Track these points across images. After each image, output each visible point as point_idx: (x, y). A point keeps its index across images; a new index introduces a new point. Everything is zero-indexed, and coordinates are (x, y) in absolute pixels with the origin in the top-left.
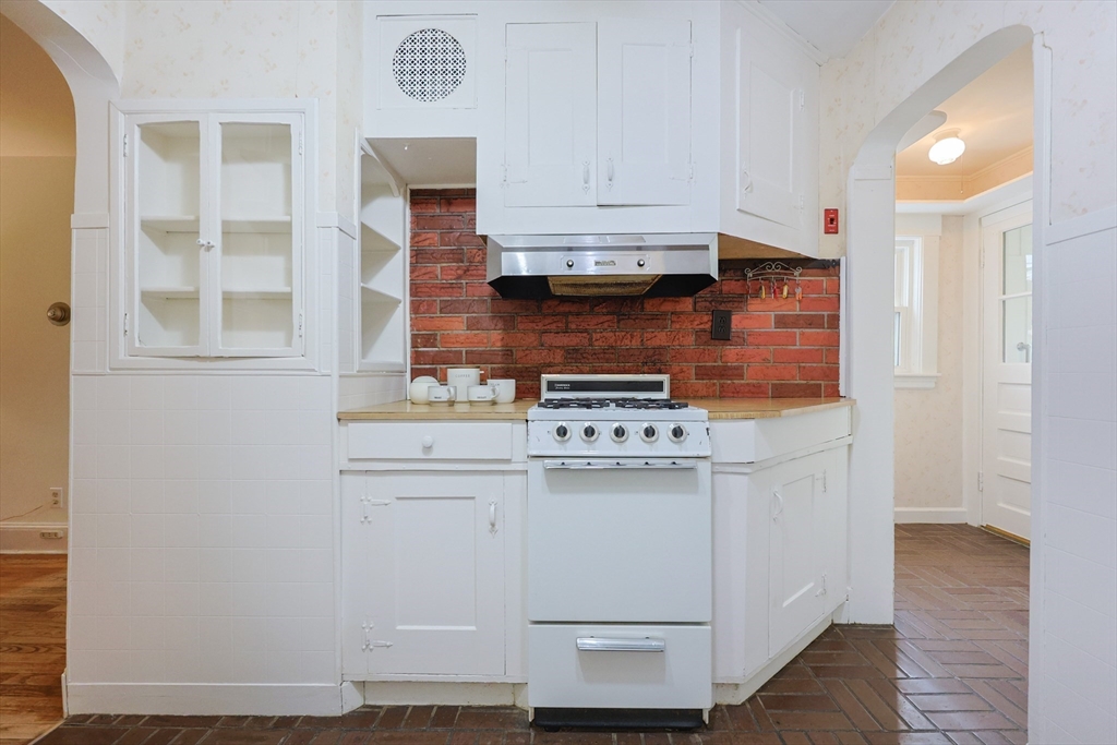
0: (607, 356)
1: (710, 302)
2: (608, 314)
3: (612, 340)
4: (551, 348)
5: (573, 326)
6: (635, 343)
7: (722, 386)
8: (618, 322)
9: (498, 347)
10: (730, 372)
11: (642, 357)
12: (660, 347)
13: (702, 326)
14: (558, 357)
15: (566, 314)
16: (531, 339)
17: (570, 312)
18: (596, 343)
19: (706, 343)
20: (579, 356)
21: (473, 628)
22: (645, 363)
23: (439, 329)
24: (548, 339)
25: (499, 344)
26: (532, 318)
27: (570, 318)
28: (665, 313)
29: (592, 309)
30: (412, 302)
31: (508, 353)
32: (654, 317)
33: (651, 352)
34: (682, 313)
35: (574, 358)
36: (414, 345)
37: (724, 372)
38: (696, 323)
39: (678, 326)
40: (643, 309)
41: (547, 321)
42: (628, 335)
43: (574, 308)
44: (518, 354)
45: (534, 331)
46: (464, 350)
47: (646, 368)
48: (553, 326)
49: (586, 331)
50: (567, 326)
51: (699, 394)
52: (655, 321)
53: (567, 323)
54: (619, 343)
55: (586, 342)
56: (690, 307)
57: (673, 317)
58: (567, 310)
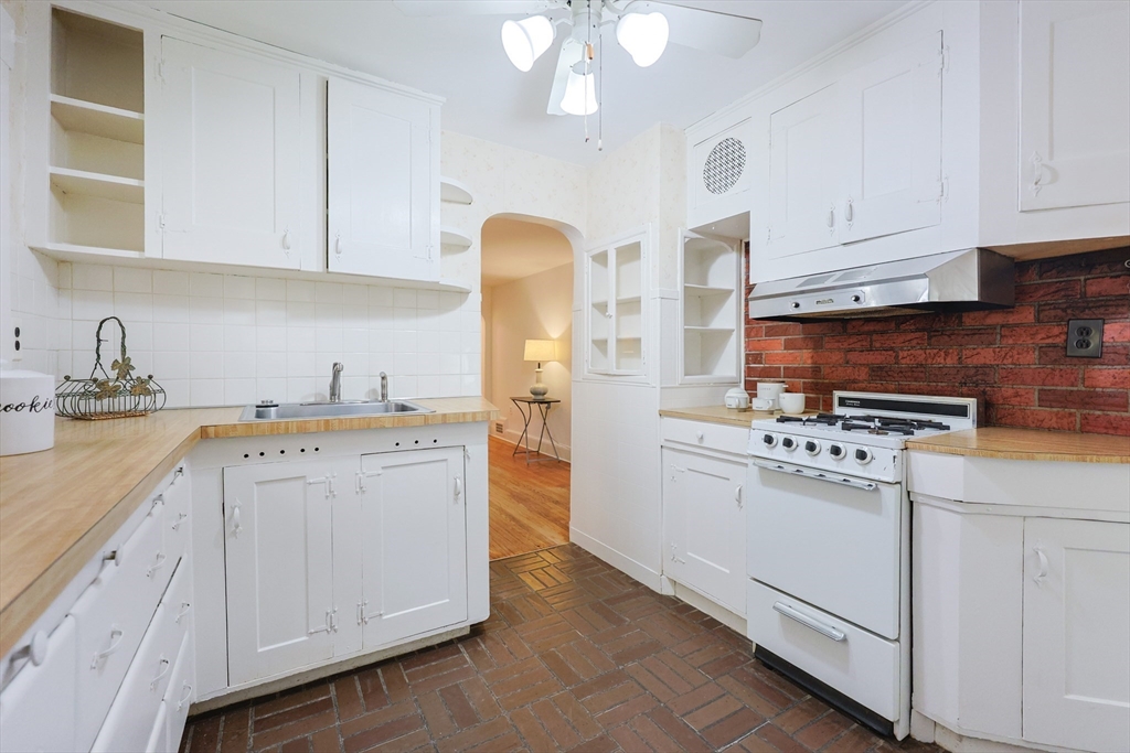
0: (915, 374)
1: (1064, 310)
2: (917, 330)
3: (921, 359)
4: (855, 365)
5: (878, 345)
6: (950, 362)
7: (1085, 417)
8: (929, 338)
9: (809, 364)
10: (1101, 400)
11: (960, 377)
12: (985, 366)
13: (1050, 341)
14: (863, 374)
15: (870, 333)
16: (836, 357)
17: (875, 331)
18: (903, 361)
19: (1054, 362)
20: (884, 374)
21: (728, 571)
22: (963, 384)
23: (764, 349)
24: (853, 357)
25: (810, 361)
26: (837, 338)
27: (875, 337)
28: (993, 327)
29: (898, 326)
30: (746, 329)
31: (816, 370)
32: (975, 332)
33: (972, 372)
34: (1017, 325)
35: (880, 376)
36: (747, 362)
37: (1089, 399)
38: (1040, 337)
39: (1011, 342)
40: (961, 323)
41: (851, 341)
42: (942, 353)
43: (878, 327)
44: (825, 370)
45: (839, 349)
46: (782, 366)
47: (965, 389)
48: (858, 346)
49: (892, 349)
50: (871, 346)
51: (1046, 425)
52: (977, 336)
53: (871, 341)
54: (930, 361)
55: (892, 360)
56: (1031, 318)
57: (1005, 332)
58: (872, 328)
